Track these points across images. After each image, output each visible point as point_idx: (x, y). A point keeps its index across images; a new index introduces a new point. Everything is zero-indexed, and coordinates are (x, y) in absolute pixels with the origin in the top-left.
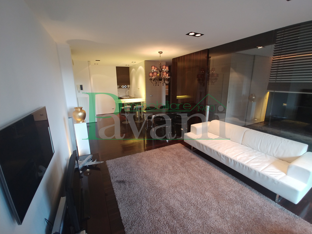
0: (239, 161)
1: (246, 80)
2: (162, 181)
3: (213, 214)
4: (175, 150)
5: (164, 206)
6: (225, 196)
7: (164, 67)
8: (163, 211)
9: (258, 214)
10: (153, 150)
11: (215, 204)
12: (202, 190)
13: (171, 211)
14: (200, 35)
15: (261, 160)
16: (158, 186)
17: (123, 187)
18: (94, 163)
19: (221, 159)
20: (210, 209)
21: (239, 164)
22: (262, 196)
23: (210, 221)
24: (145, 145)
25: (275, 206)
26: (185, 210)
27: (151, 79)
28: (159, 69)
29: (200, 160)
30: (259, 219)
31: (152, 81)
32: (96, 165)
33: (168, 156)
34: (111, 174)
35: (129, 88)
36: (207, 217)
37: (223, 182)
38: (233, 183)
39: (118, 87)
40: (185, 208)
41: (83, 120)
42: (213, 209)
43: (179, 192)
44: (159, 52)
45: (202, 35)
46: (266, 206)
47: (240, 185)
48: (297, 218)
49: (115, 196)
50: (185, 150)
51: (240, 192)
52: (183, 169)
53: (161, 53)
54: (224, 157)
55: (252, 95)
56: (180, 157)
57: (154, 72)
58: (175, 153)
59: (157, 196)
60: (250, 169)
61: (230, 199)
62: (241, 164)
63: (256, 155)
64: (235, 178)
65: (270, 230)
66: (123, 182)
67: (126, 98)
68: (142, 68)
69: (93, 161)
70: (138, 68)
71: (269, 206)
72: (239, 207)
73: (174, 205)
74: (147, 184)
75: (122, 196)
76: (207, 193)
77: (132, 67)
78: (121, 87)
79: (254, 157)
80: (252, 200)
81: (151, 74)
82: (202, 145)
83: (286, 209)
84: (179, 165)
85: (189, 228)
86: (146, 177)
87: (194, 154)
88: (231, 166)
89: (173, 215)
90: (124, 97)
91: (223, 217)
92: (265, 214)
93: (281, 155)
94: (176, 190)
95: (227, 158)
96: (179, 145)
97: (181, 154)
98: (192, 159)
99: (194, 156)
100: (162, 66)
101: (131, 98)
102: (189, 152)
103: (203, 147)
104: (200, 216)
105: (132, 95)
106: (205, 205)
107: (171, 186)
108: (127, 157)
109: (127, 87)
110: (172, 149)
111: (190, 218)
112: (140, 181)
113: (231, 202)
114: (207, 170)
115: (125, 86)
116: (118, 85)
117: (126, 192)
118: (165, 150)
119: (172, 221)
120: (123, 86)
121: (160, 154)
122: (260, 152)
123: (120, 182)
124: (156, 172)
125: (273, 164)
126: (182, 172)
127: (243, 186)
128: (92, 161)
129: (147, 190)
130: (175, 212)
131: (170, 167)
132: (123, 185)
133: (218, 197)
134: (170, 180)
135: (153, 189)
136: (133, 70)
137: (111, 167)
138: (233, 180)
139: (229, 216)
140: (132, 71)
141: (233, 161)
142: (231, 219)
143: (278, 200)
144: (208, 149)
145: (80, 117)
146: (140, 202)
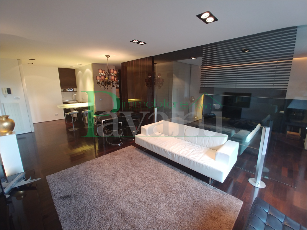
0: (182, 155)
1: (186, 85)
2: (114, 186)
3: (161, 208)
4: (127, 152)
5: (115, 212)
6: (172, 188)
7: (112, 71)
8: (114, 217)
9: (197, 198)
10: (104, 156)
11: (163, 198)
12: (152, 187)
13: (123, 215)
14: (144, 43)
15: (198, 152)
16: (109, 192)
17: (68, 203)
18: (29, 181)
19: (168, 155)
20: (159, 204)
21: (182, 157)
22: (200, 181)
23: (160, 215)
24: (97, 151)
25: (209, 187)
26: (137, 210)
27: (99, 83)
28: (107, 72)
29: (150, 159)
30: (198, 201)
31: (100, 84)
32: (30, 184)
33: (120, 160)
34: (53, 191)
35: (76, 91)
36: (156, 212)
37: (170, 176)
38: (179, 175)
39: (62, 91)
40: (136, 209)
41: (10, 132)
42: (162, 202)
43: (130, 194)
44: (106, 56)
45: (145, 43)
46: (203, 189)
47: (184, 175)
48: (225, 194)
49: (57, 215)
50: (137, 152)
51: (184, 182)
52: (135, 171)
53: (108, 56)
54: (170, 153)
55: (192, 97)
56: (131, 159)
57: (101, 75)
58: (127, 156)
59: (107, 203)
60: (190, 161)
61: (176, 190)
62: (183, 157)
63: (194, 148)
64: (180, 170)
65: (206, 209)
66: (69, 197)
67: (73, 103)
68: (89, 71)
69: (26, 180)
70: (85, 70)
71: (205, 188)
72: (183, 195)
73: (126, 208)
74: (97, 193)
75: (67, 213)
76: (156, 190)
77: (78, 70)
78: (65, 90)
79: (193, 150)
80: (193, 187)
81: (98, 78)
82: (152, 145)
83: (216, 188)
84: (131, 167)
85: (140, 227)
86: (96, 186)
87: (145, 154)
88: (176, 160)
89: (124, 219)
90: (70, 102)
91: (170, 208)
92: (202, 196)
93: (211, 146)
94: (127, 193)
95: (172, 154)
96: (131, 147)
97: (133, 156)
98: (143, 159)
99: (145, 156)
100: (110, 70)
101: (78, 103)
102: (140, 153)
103: (152, 146)
104: (150, 212)
105: (80, 100)
106: (155, 201)
107: (123, 189)
108: (73, 168)
109: (73, 91)
110: (124, 152)
111: (141, 217)
112: (89, 191)
113: (177, 192)
114: (157, 167)
115: (71, 90)
116: (61, 88)
117: (72, 208)
118: (117, 155)
119: (124, 225)
120: (68, 90)
121: (112, 159)
122: (197, 145)
123: (64, 198)
124: (107, 178)
125: (206, 153)
126: (134, 174)
127: (186, 176)
128: (24, 180)
129: (97, 200)
130: (126, 215)
131: (122, 171)
132: (67, 201)
133: (166, 190)
134: (122, 184)
135: (104, 197)
136: (80, 72)
137: (53, 182)
138: (178, 172)
139: (175, 205)
140: (79, 74)
141: (177, 156)
142: (177, 208)
143: (211, 182)
144: (156, 148)
145: (5, 128)
146: (89, 215)
